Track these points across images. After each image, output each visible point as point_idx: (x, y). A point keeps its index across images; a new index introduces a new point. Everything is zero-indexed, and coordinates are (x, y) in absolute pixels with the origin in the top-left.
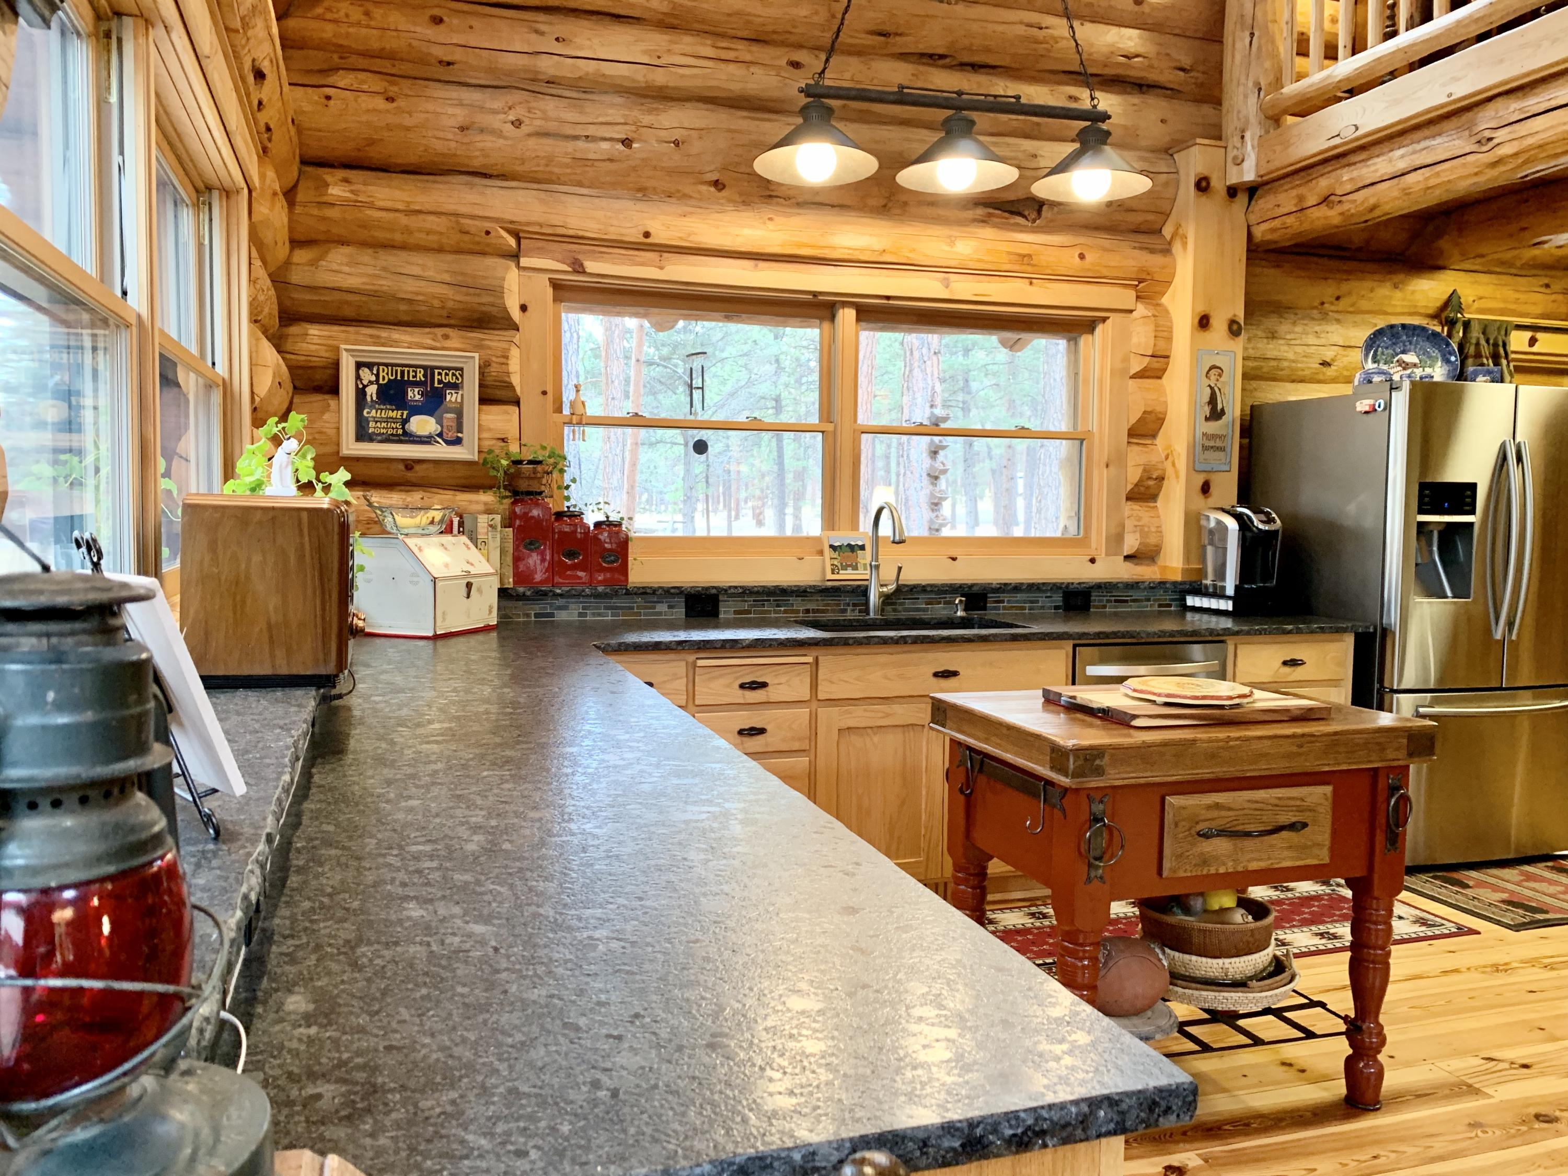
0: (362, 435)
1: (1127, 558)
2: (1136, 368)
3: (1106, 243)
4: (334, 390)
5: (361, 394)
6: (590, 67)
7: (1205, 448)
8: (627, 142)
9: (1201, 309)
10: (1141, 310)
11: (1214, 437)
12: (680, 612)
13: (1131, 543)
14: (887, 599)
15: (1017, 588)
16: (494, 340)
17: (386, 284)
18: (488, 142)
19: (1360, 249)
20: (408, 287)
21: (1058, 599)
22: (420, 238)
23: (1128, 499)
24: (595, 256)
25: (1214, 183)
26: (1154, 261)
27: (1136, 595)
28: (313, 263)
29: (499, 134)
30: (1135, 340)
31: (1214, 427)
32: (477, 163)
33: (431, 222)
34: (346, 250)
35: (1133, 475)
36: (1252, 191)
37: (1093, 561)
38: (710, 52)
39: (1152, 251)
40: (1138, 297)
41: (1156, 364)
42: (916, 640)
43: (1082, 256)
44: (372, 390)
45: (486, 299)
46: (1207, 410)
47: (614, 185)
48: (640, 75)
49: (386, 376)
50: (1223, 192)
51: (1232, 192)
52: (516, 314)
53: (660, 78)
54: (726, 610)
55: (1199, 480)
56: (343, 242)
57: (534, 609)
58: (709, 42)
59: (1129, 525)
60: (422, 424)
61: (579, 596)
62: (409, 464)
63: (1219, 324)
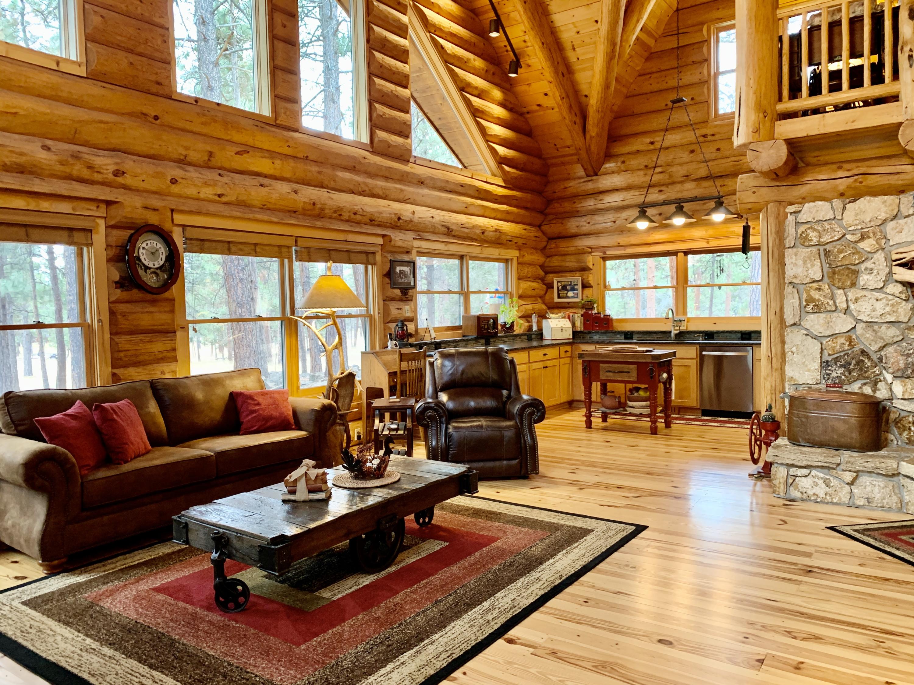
0: (559, 297)
4: (553, 288)
5: (558, 288)
6: (608, 205)
8: (615, 222)
12: (623, 337)
14: (676, 335)
15: (723, 332)
16: (586, 273)
17: (563, 264)
18: (584, 228)
20: (567, 264)
21: (739, 335)
22: (569, 253)
24: (609, 250)
28: (550, 261)
29: (585, 226)
32: (582, 233)
33: (572, 249)
34: (556, 257)
38: (638, 193)
42: (650, 343)
44: (560, 287)
45: (583, 264)
47: (615, 231)
48: (621, 204)
49: (563, 284)
52: (591, 266)
53: (625, 203)
54: (635, 337)
56: (556, 255)
57: (590, 335)
58: (635, 191)
60: (570, 294)
61: (598, 333)
62: (569, 303)
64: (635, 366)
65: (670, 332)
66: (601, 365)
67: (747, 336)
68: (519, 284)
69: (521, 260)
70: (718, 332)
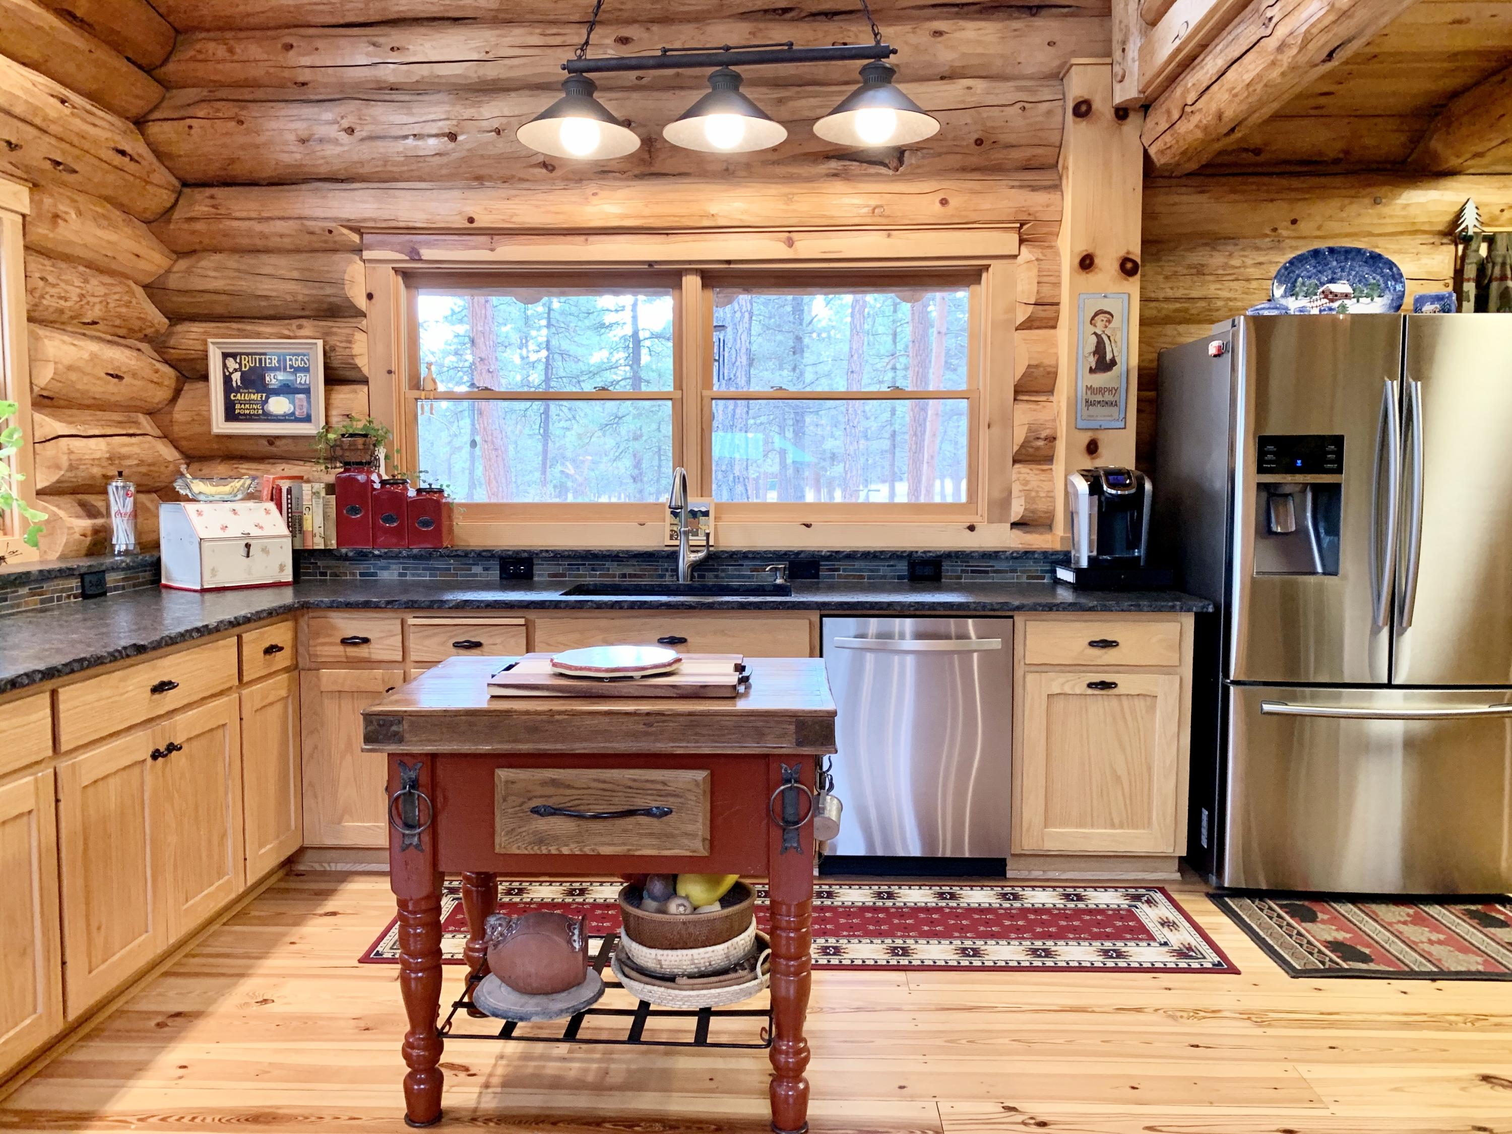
0: (231, 415)
1: (1014, 525)
2: (1020, 319)
3: (977, 185)
4: (205, 378)
5: (227, 380)
6: (424, 71)
7: (1089, 403)
8: (452, 137)
9: (1083, 248)
10: (1026, 253)
11: (1101, 391)
12: (495, 574)
13: (1017, 510)
16: (340, 329)
17: (245, 285)
18: (331, 151)
19: (1336, 161)
20: (265, 287)
21: (903, 568)
22: (275, 242)
23: (1015, 462)
24: (429, 245)
25: (1097, 105)
26: (1037, 201)
27: (999, 565)
28: (189, 271)
29: (336, 142)
30: (1019, 288)
31: (1101, 379)
32: (323, 170)
33: (279, 226)
34: (217, 257)
35: (1020, 436)
36: (1145, 107)
37: (972, 528)
38: (536, 40)
39: (1034, 189)
40: (1022, 241)
41: (1041, 312)
43: (944, 202)
44: (236, 377)
45: (328, 291)
46: (1092, 361)
47: (451, 177)
48: (472, 72)
49: (248, 363)
50: (1110, 114)
51: (1122, 113)
52: (361, 302)
53: (491, 72)
54: (541, 573)
55: (1085, 438)
56: (216, 250)
57: (362, 567)
58: (538, 31)
59: (1016, 488)
60: (278, 405)
61: (397, 557)
62: (272, 440)
63: (1108, 263)
64: (701, 775)
65: (673, 556)
66: (503, 774)
67: (928, 571)
68: (35, 338)
69: (41, 231)
70: (835, 556)
